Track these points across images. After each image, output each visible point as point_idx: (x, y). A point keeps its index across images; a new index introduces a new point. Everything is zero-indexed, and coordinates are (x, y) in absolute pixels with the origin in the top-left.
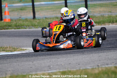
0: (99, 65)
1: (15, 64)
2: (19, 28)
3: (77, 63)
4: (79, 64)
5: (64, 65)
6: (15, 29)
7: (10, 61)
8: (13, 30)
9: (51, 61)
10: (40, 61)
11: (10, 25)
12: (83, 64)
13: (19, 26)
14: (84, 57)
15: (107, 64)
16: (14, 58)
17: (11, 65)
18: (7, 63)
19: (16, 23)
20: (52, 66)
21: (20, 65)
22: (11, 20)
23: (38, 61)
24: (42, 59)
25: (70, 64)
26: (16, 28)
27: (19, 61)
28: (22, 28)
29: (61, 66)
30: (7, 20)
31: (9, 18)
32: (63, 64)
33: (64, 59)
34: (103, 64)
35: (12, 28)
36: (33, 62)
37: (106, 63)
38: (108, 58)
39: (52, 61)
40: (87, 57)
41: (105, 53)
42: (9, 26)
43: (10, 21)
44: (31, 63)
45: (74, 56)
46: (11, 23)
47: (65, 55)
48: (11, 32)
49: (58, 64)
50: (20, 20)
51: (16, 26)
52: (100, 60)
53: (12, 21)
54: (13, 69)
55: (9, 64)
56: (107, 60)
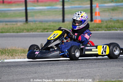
1: (104, 68)
2: (110, 30)
6: (106, 31)
7: (99, 65)
8: (103, 32)
11: (101, 26)
13: (110, 27)
16: (104, 62)
18: (96, 68)
19: (107, 25)
21: (109, 70)
22: (102, 21)
26: (107, 29)
27: (108, 65)
28: (113, 30)
31: (100, 19)
35: (102, 29)
42: (99, 27)
43: (100, 22)
44: (121, 68)
46: (102, 25)
48: (101, 33)
50: (111, 21)
51: (107, 27)
53: (102, 23)
54: (101, 74)
55: (97, 69)
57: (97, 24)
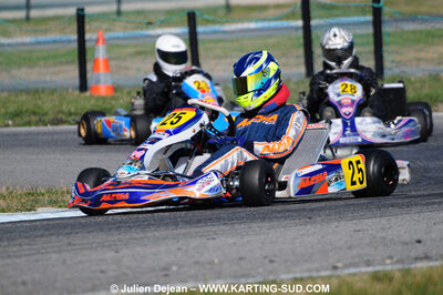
0: (339, 265)
1: (55, 256)
3: (265, 258)
4: (271, 261)
5: (221, 263)
7: (45, 245)
9: (180, 249)
10: (145, 245)
11: (109, 106)
12: (286, 261)
14: (303, 235)
15: (368, 263)
17: (37, 261)
20: (174, 268)
21: (69, 262)
22: (115, 89)
23: (138, 249)
24: (158, 239)
25: (241, 259)
27: (74, 245)
29: (207, 266)
30: (103, 91)
31: (109, 83)
32: (216, 261)
33: (232, 241)
34: (356, 260)
36: (117, 252)
37: (366, 258)
38: (384, 238)
39: (184, 248)
40: (314, 233)
41: (384, 221)
43: (110, 94)
44: (110, 255)
45: (273, 227)
46: (113, 102)
47: (243, 226)
49: (201, 260)
52: (350, 248)
53: (117, 94)
56: (376, 248)
57: (98, 99)
